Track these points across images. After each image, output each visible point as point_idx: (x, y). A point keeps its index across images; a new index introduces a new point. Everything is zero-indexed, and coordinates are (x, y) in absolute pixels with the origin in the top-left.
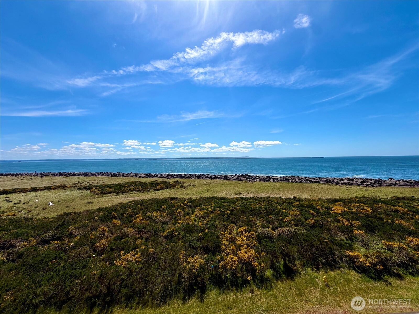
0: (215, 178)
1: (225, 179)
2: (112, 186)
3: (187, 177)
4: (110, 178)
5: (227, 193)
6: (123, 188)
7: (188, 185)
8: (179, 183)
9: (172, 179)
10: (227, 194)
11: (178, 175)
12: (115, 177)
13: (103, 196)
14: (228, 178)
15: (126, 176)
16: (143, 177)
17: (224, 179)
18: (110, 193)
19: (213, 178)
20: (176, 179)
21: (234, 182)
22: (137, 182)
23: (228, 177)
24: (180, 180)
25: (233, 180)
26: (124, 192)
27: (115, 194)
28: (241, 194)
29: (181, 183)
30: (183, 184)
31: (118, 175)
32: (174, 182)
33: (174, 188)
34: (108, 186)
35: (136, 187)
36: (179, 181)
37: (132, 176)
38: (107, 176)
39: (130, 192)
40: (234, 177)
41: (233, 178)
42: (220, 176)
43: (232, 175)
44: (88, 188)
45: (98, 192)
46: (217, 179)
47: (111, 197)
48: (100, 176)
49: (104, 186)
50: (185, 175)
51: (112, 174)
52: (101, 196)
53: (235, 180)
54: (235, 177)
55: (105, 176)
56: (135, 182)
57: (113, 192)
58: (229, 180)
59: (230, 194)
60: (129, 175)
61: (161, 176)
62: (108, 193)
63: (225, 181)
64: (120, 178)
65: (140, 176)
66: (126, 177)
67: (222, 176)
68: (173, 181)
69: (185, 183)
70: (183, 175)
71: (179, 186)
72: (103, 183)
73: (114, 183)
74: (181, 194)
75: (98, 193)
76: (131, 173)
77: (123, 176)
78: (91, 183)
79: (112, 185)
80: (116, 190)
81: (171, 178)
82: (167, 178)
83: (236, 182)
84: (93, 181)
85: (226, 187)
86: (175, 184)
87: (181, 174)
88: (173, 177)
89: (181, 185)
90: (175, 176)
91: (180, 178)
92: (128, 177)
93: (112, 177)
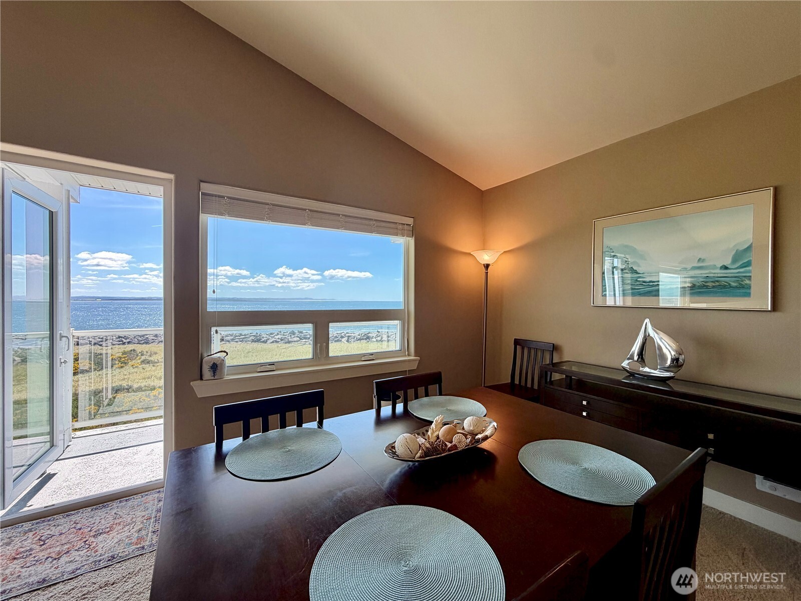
0: (232, 340)
1: (255, 342)
8: (137, 355)
9: (117, 346)
11: (135, 337)
14: (263, 340)
17: (253, 341)
19: (229, 341)
20: (130, 345)
21: (275, 345)
23: (263, 337)
24: (139, 348)
25: (273, 342)
29: (142, 355)
30: (150, 356)
32: (124, 353)
33: (122, 367)
36: (139, 351)
40: (276, 337)
41: (274, 339)
42: (245, 335)
43: (271, 334)
46: (237, 342)
53: (277, 342)
54: (277, 337)
58: (265, 342)
63: (255, 345)
67: (251, 336)
68: (120, 351)
69: (156, 353)
70: (151, 338)
71: (139, 361)
74: (143, 379)
81: (113, 345)
83: (278, 347)
85: (256, 356)
86: (124, 357)
87: (143, 336)
88: (122, 341)
89: (143, 358)
90: (128, 341)
91: (143, 344)
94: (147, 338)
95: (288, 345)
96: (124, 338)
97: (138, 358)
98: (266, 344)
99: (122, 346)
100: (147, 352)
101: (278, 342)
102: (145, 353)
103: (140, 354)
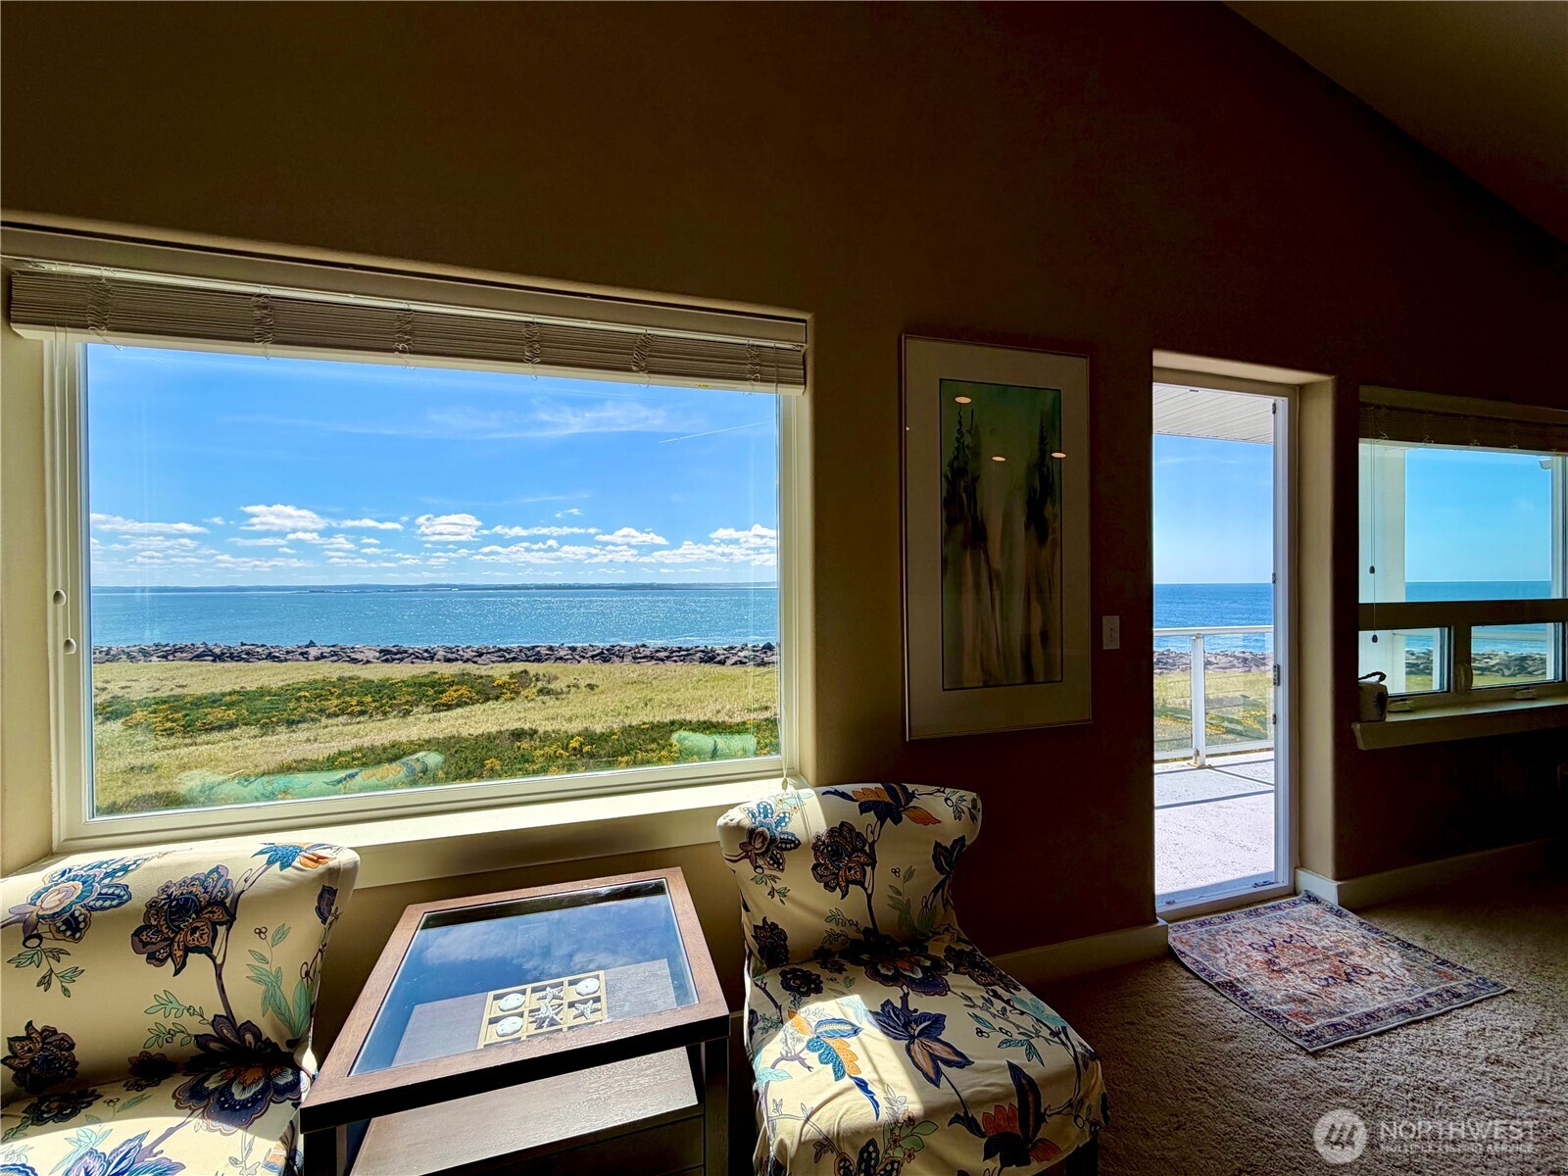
0: (668, 657)
1: (706, 662)
2: (234, 698)
3: (561, 658)
4: (207, 665)
5: (719, 707)
6: (292, 705)
7: (569, 687)
8: (531, 681)
9: (499, 665)
10: (718, 712)
11: (521, 651)
12: (234, 664)
13: (199, 740)
14: (718, 659)
15: (286, 660)
16: (368, 662)
17: (702, 661)
18: (232, 726)
19: (662, 660)
20: (518, 664)
21: (739, 670)
22: (350, 678)
23: (718, 655)
24: (534, 668)
25: (735, 664)
26: (299, 722)
27: (254, 730)
28: (766, 708)
29: (537, 680)
30: (549, 682)
31: (248, 654)
32: (512, 676)
33: (512, 699)
34: (214, 702)
35: (348, 699)
36: (532, 673)
37: (317, 659)
38: (191, 660)
39: (324, 720)
40: (740, 654)
41: (736, 659)
42: (687, 650)
43: (732, 648)
44: (112, 713)
45: (169, 725)
46: (676, 661)
47: (237, 743)
48: (154, 658)
49: (189, 699)
50: (551, 648)
51: (217, 651)
52: (188, 741)
53: (741, 663)
54: (742, 654)
55: (181, 659)
56: (339, 679)
57: (246, 724)
58: (722, 663)
59: (729, 710)
60: (302, 654)
61: (450, 656)
62: (220, 728)
63: (707, 667)
64: (263, 669)
65: (353, 656)
66: (289, 663)
67: (697, 652)
68: (509, 671)
69: (556, 678)
70: (544, 651)
71: (534, 690)
72: (178, 691)
73: (237, 688)
74: (547, 719)
75: (170, 729)
76: (312, 644)
77: (271, 657)
78: (114, 689)
79: (230, 694)
80: (259, 716)
81: (493, 662)
82: (475, 662)
83: (746, 672)
84: (128, 684)
85: (713, 687)
86: (514, 683)
87: (534, 648)
88: (504, 656)
89: (540, 685)
90: (512, 656)
91: (533, 661)
92: (298, 660)
93: (219, 665)
94: (539, 652)
95: (762, 669)
96: (505, 651)
97: (533, 685)
98: (724, 667)
99: (506, 665)
100: (544, 676)
101: (745, 663)
102: (541, 677)
103: (534, 679)
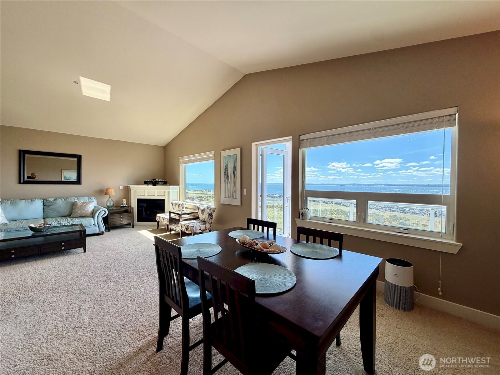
3: (414, 213)
7: (414, 224)
8: (398, 219)
9: (387, 212)
11: (398, 208)
15: (328, 203)
16: (347, 206)
20: (394, 213)
22: (340, 210)
29: (400, 219)
30: (405, 221)
32: (390, 216)
35: (338, 215)
36: (398, 216)
37: (335, 204)
50: (411, 209)
56: (337, 210)
60: (331, 202)
61: (371, 207)
65: (344, 204)
66: (328, 204)
68: (389, 215)
69: (409, 220)
70: (407, 210)
71: (398, 223)
77: (325, 202)
81: (386, 211)
82: (380, 210)
86: (390, 219)
87: (403, 208)
88: (391, 209)
89: (401, 221)
90: (394, 210)
91: (402, 213)
92: (330, 204)
93: (314, 203)
94: (405, 209)
96: (391, 208)
97: (398, 220)
99: (390, 212)
100: (403, 218)
102: (402, 218)
